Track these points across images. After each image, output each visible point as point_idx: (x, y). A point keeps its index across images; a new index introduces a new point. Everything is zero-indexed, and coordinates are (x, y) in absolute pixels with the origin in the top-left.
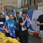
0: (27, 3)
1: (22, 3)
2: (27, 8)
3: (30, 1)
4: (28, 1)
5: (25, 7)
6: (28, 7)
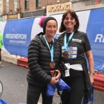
2: (19, 15)
5: (12, 14)
6: (20, 13)
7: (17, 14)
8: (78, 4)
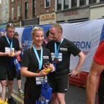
0: (19, 15)
1: (10, 14)
3: (26, 11)
4: (21, 11)
7: (19, 21)
8: (59, 14)
